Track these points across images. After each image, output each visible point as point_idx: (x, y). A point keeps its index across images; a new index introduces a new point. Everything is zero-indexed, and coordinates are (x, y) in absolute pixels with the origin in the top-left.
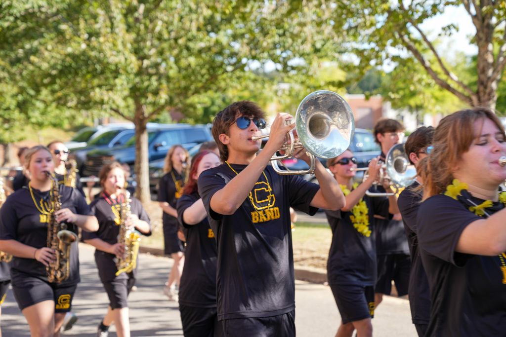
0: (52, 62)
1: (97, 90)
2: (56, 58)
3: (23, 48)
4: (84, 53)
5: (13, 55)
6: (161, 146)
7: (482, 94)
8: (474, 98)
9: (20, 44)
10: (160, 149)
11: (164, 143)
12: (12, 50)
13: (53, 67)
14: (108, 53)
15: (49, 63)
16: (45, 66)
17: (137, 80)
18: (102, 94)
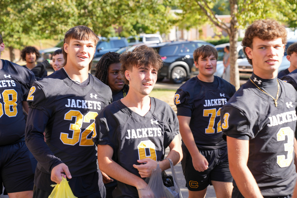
0: (38, 11)
1: (60, 25)
2: (39, 10)
3: (24, 3)
4: (53, 7)
5: (19, 7)
6: (101, 49)
7: (232, 28)
8: (229, 30)
9: (23, 2)
10: (101, 51)
11: (102, 48)
12: (19, 4)
13: (39, 14)
14: (64, 7)
15: (36, 11)
16: (35, 13)
17: (79, 20)
18: (62, 27)
